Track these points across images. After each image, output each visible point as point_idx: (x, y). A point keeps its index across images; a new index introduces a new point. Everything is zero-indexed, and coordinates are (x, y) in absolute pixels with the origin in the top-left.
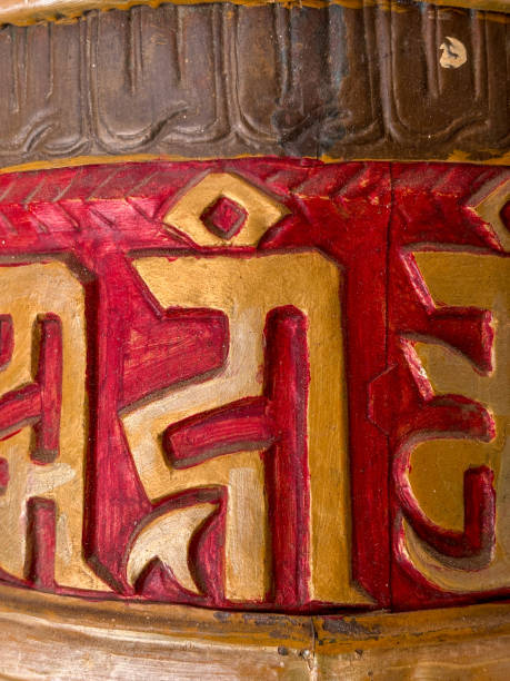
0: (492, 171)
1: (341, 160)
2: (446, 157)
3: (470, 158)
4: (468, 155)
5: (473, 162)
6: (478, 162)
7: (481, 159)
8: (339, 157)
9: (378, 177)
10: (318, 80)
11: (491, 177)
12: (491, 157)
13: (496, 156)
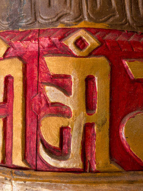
0: (74, 30)
1: (24, 30)
2: (57, 26)
3: (66, 26)
4: (64, 25)
5: (66, 27)
6: (69, 27)
7: (70, 26)
8: (24, 29)
9: (35, 34)
10: (18, 7)
11: (73, 32)
12: (73, 25)
13: (75, 25)
